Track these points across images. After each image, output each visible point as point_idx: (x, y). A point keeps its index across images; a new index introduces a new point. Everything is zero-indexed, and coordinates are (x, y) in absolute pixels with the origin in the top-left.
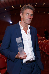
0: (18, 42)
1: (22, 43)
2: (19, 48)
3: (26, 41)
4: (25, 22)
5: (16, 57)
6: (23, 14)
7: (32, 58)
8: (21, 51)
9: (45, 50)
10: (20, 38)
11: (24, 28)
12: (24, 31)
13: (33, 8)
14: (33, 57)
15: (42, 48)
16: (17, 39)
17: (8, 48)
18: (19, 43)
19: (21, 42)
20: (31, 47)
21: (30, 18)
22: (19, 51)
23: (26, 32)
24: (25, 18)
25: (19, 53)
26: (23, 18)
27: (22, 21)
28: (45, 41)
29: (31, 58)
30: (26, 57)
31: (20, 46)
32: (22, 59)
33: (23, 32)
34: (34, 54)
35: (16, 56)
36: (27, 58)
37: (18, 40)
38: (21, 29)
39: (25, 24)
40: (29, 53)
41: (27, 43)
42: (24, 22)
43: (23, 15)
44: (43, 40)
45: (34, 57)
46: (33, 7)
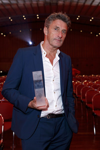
0: (35, 79)
1: (42, 82)
2: (36, 90)
3: (50, 77)
4: (51, 43)
5: (30, 104)
6: (48, 28)
7: (59, 109)
8: (40, 96)
9: (84, 97)
10: (40, 72)
11: (48, 54)
12: (48, 60)
13: (67, 19)
14: (61, 108)
15: (79, 93)
16: (34, 73)
17: (17, 88)
18: (37, 81)
20: (58, 90)
21: (60, 36)
22: (37, 94)
23: (52, 62)
24: (51, 35)
25: (35, 98)
26: (48, 36)
28: (85, 83)
29: (56, 110)
30: (48, 106)
31: (39, 87)
32: (40, 111)
33: (46, 61)
34: (62, 103)
35: (30, 103)
36: (49, 109)
37: (36, 75)
38: (44, 55)
39: (51, 47)
40: (53, 101)
41: (52, 83)
42: (49, 43)
43: (48, 31)
44: (82, 80)
45: (63, 108)
46: (67, 17)
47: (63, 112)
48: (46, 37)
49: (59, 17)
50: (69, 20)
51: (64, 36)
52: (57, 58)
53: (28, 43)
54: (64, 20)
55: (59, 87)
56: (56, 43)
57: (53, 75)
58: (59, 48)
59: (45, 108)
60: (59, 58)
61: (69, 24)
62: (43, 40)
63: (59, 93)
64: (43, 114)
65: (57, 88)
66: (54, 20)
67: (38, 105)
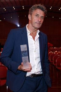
0: (22, 50)
1: (27, 52)
2: (23, 58)
3: (33, 49)
4: (33, 25)
5: (19, 68)
7: (39, 71)
8: (26, 62)
9: (55, 63)
10: (25, 46)
11: (31, 33)
12: (31, 37)
13: (44, 9)
14: (40, 70)
15: (52, 60)
16: (21, 46)
17: (10, 56)
18: (23, 52)
19: (27, 50)
20: (38, 58)
21: (40, 21)
22: (23, 61)
24: (33, 20)
25: (22, 63)
26: (31, 20)
27: (30, 25)
28: (56, 53)
29: (37, 71)
30: (31, 69)
31: (25, 55)
32: (26, 72)
33: (30, 38)
34: (41, 67)
35: (19, 66)
36: (32, 71)
37: (23, 47)
38: (28, 34)
39: (33, 28)
40: (35, 65)
41: (34, 53)
44: (54, 50)
45: (41, 70)
46: (44, 7)
47: (42, 73)
48: (30, 21)
49: (39, 7)
50: (45, 10)
51: (42, 20)
52: (38, 36)
53: (17, 26)
54: (42, 9)
55: (39, 55)
56: (37, 26)
57: (35, 48)
58: (39, 29)
59: (29, 70)
60: (39, 36)
61: (46, 12)
62: (28, 23)
63: (39, 60)
64: (28, 74)
65: (37, 57)
66: (35, 10)
67: (24, 68)
